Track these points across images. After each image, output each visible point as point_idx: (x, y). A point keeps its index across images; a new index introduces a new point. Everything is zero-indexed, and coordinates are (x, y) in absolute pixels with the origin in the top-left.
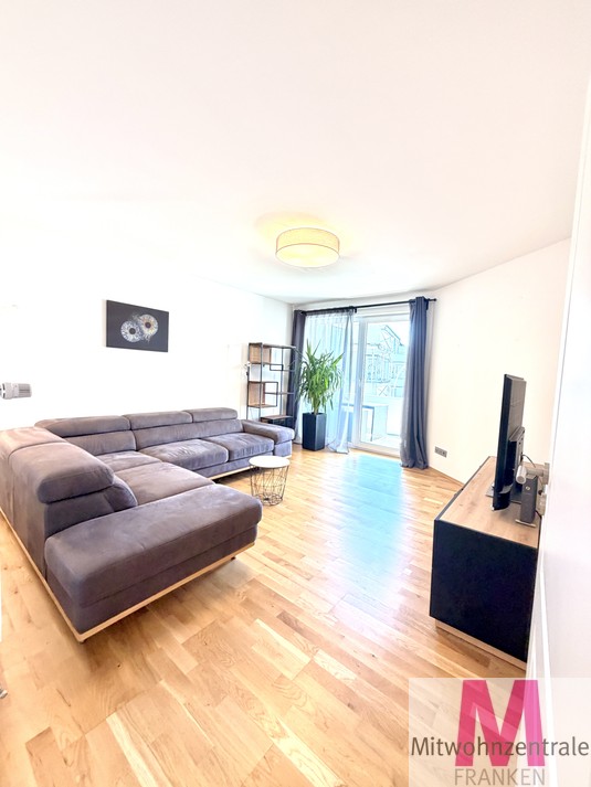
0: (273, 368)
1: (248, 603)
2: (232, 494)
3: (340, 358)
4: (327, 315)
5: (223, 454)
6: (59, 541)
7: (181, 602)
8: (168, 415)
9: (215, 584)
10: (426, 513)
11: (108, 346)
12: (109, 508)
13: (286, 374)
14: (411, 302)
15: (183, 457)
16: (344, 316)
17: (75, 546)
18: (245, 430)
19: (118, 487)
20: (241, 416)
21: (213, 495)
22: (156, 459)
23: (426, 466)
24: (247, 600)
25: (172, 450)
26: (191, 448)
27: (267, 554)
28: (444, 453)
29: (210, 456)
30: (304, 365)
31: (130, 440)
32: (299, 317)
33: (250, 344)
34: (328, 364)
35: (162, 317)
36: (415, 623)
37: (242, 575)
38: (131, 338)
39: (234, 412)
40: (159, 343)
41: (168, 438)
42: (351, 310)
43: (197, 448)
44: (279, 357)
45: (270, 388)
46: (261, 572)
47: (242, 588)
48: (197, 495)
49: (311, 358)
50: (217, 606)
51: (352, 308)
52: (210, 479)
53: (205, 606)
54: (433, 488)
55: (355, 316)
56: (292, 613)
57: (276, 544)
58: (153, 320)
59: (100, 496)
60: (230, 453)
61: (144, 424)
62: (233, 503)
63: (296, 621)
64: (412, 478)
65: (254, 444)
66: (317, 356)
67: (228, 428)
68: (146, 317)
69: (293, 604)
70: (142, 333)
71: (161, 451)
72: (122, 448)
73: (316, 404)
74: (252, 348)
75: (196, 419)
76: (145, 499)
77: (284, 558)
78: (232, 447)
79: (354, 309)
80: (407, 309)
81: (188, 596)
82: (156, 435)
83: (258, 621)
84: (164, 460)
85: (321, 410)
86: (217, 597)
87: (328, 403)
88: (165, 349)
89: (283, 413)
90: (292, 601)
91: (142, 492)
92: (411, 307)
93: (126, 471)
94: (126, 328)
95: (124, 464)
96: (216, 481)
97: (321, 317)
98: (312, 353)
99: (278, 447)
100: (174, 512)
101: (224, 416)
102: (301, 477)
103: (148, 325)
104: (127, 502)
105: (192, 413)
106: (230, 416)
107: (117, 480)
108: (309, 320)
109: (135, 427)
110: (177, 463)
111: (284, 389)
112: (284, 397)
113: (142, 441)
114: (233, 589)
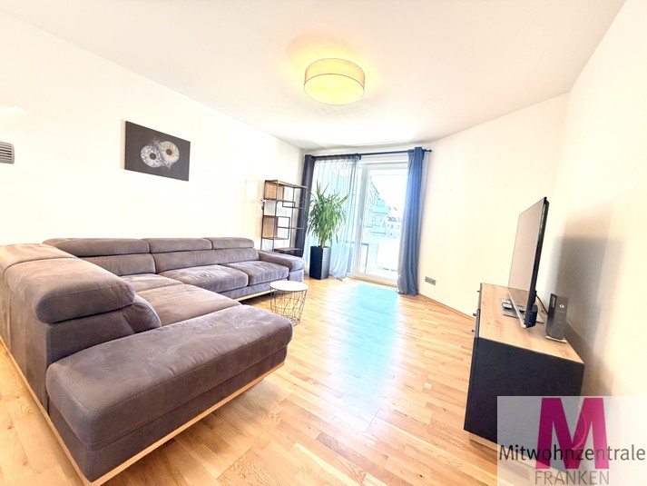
0: (285, 204)
1: (283, 425)
2: (263, 314)
3: (346, 198)
4: (335, 161)
5: (243, 278)
6: (64, 368)
7: (212, 428)
8: (188, 241)
9: (246, 407)
10: (427, 332)
11: (126, 168)
12: (129, 329)
13: (296, 211)
14: (410, 151)
15: (205, 280)
16: (349, 163)
17: (86, 373)
18: (261, 258)
19: (140, 306)
20: (257, 246)
21: (242, 316)
22: (177, 281)
23: (417, 293)
24: (282, 422)
25: (194, 273)
26: (213, 272)
27: (294, 373)
28: (433, 282)
29: (232, 280)
30: (313, 204)
31: (150, 264)
32: (309, 162)
33: (266, 181)
34: (335, 202)
35: (184, 146)
36: (450, 438)
37: (273, 395)
38: (151, 163)
39: (251, 241)
40: (180, 171)
41: (189, 263)
42: (355, 157)
43: (219, 272)
44: (291, 195)
45: (283, 222)
46: (292, 391)
47: (275, 410)
48: (226, 315)
49: (320, 197)
50: (251, 429)
51: (357, 155)
52: (236, 301)
53: (239, 432)
54: (427, 311)
55: (360, 163)
56: (330, 434)
57: (301, 363)
58: (174, 148)
59: (119, 316)
60: (250, 278)
61: (164, 248)
62: (265, 323)
63: (337, 442)
64: (407, 303)
65: (272, 270)
66: (326, 196)
67: (246, 256)
68: (167, 145)
69: (328, 424)
70: (163, 159)
71: (183, 274)
72: (141, 270)
73: (323, 238)
74: (268, 185)
75: (216, 246)
76: (169, 319)
77: (310, 376)
78: (252, 273)
79: (360, 156)
80: (406, 158)
81: (218, 421)
82: (176, 259)
83: (297, 445)
84: (186, 282)
85: (327, 243)
86: (251, 420)
87: (334, 238)
88: (186, 178)
89: (293, 246)
90: (328, 421)
91: (166, 312)
92: (410, 156)
93: (147, 290)
94: (146, 152)
95: (145, 285)
96: (243, 302)
97: (329, 162)
98: (321, 193)
99: (292, 274)
100: (204, 332)
101: (242, 245)
102: (313, 301)
103: (169, 152)
104: (150, 322)
105: (212, 241)
106: (247, 245)
107: (138, 298)
108: (318, 165)
109: (154, 250)
110: (200, 285)
111: (294, 224)
112: (294, 231)
113: (163, 264)
114: (265, 411)
